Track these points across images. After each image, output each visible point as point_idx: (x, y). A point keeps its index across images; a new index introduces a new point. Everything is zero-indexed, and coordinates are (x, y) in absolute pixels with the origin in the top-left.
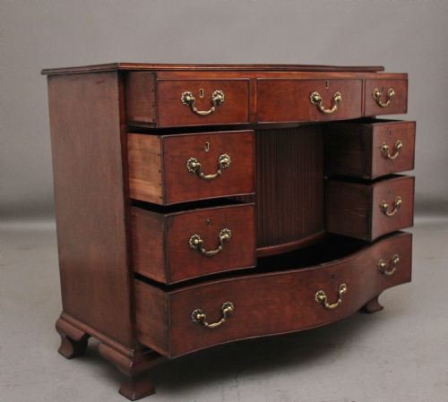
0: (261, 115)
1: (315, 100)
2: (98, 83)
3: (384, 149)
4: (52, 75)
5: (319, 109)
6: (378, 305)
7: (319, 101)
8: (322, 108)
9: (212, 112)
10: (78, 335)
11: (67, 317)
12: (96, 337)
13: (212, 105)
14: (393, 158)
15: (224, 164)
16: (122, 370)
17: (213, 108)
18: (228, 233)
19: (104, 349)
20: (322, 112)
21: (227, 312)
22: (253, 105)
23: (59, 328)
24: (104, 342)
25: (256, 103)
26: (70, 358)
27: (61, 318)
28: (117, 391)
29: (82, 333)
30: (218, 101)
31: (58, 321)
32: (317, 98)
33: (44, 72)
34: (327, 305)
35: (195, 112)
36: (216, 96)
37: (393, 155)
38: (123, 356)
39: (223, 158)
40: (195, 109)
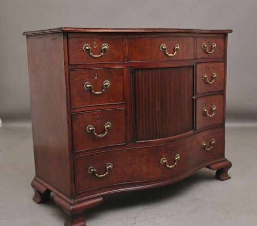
0: (130, 57)
1: (162, 49)
2: (53, 40)
3: (205, 77)
4: (29, 35)
5: (165, 54)
6: (228, 176)
7: (166, 49)
8: (167, 53)
9: (101, 56)
10: (43, 190)
11: (37, 179)
12: (53, 192)
13: (102, 52)
14: (210, 83)
15: (106, 86)
16: (66, 212)
17: (102, 54)
18: (109, 124)
19: (56, 199)
20: (167, 55)
21: (109, 169)
22: (126, 51)
23: (33, 185)
24: (57, 195)
25: (127, 50)
26: (39, 203)
27: (34, 179)
28: (63, 224)
29: (45, 189)
30: (105, 49)
31: (32, 182)
32: (164, 47)
33: (24, 34)
34: (168, 166)
35: (91, 56)
36: (104, 46)
37: (211, 81)
38: (66, 203)
39: (106, 82)
40: (91, 54)
